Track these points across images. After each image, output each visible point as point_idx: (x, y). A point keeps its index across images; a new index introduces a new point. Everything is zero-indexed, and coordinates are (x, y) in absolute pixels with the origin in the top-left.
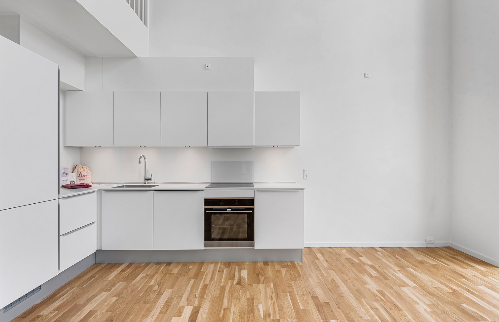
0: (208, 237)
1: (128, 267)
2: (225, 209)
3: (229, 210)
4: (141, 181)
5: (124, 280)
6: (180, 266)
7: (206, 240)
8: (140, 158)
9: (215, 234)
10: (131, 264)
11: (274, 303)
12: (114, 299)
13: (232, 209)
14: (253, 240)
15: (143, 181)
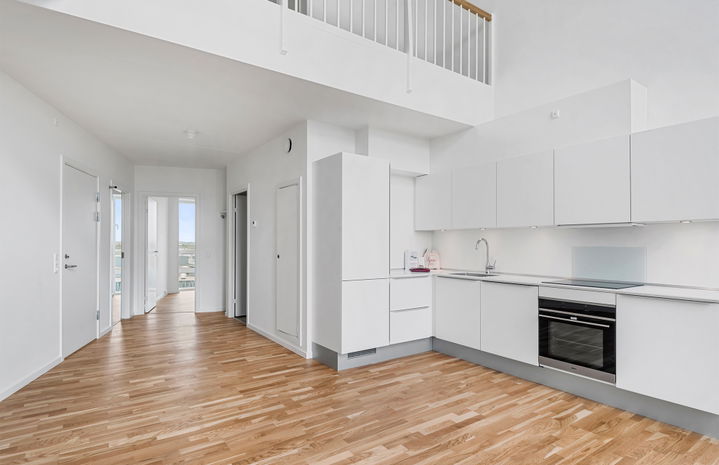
0: (544, 350)
1: (456, 362)
2: (569, 317)
3: (574, 319)
4: (482, 270)
5: (442, 371)
6: (509, 378)
7: (541, 354)
8: (479, 241)
9: (553, 349)
10: (461, 360)
11: (581, 456)
12: (421, 381)
13: (579, 318)
14: (614, 373)
15: (484, 270)
